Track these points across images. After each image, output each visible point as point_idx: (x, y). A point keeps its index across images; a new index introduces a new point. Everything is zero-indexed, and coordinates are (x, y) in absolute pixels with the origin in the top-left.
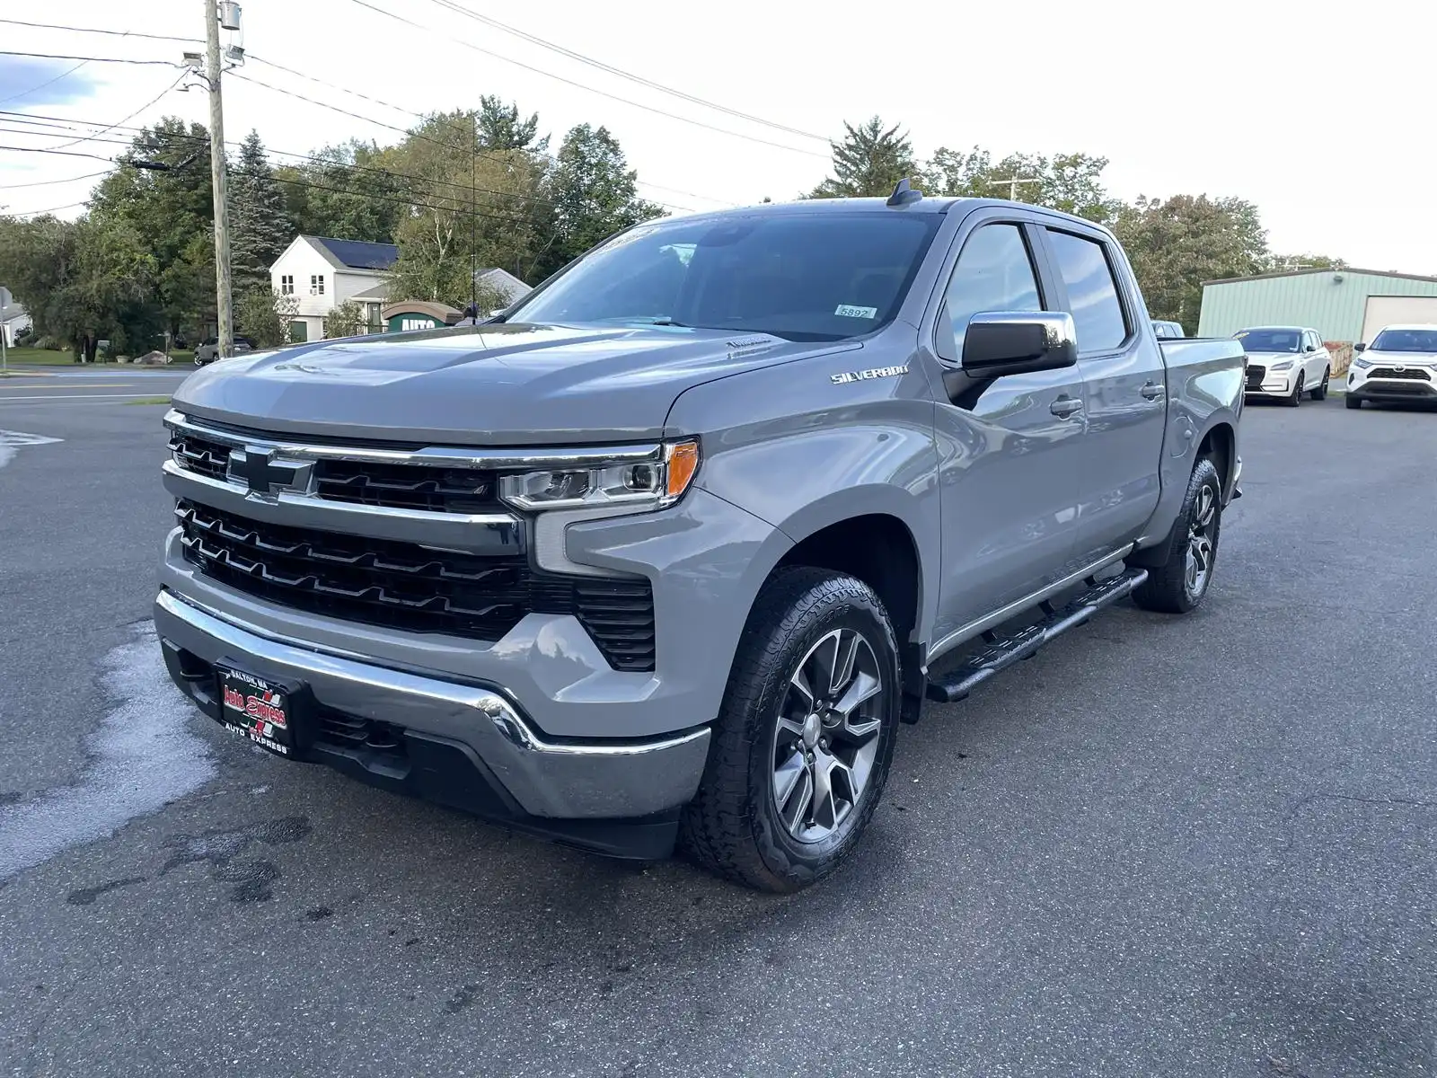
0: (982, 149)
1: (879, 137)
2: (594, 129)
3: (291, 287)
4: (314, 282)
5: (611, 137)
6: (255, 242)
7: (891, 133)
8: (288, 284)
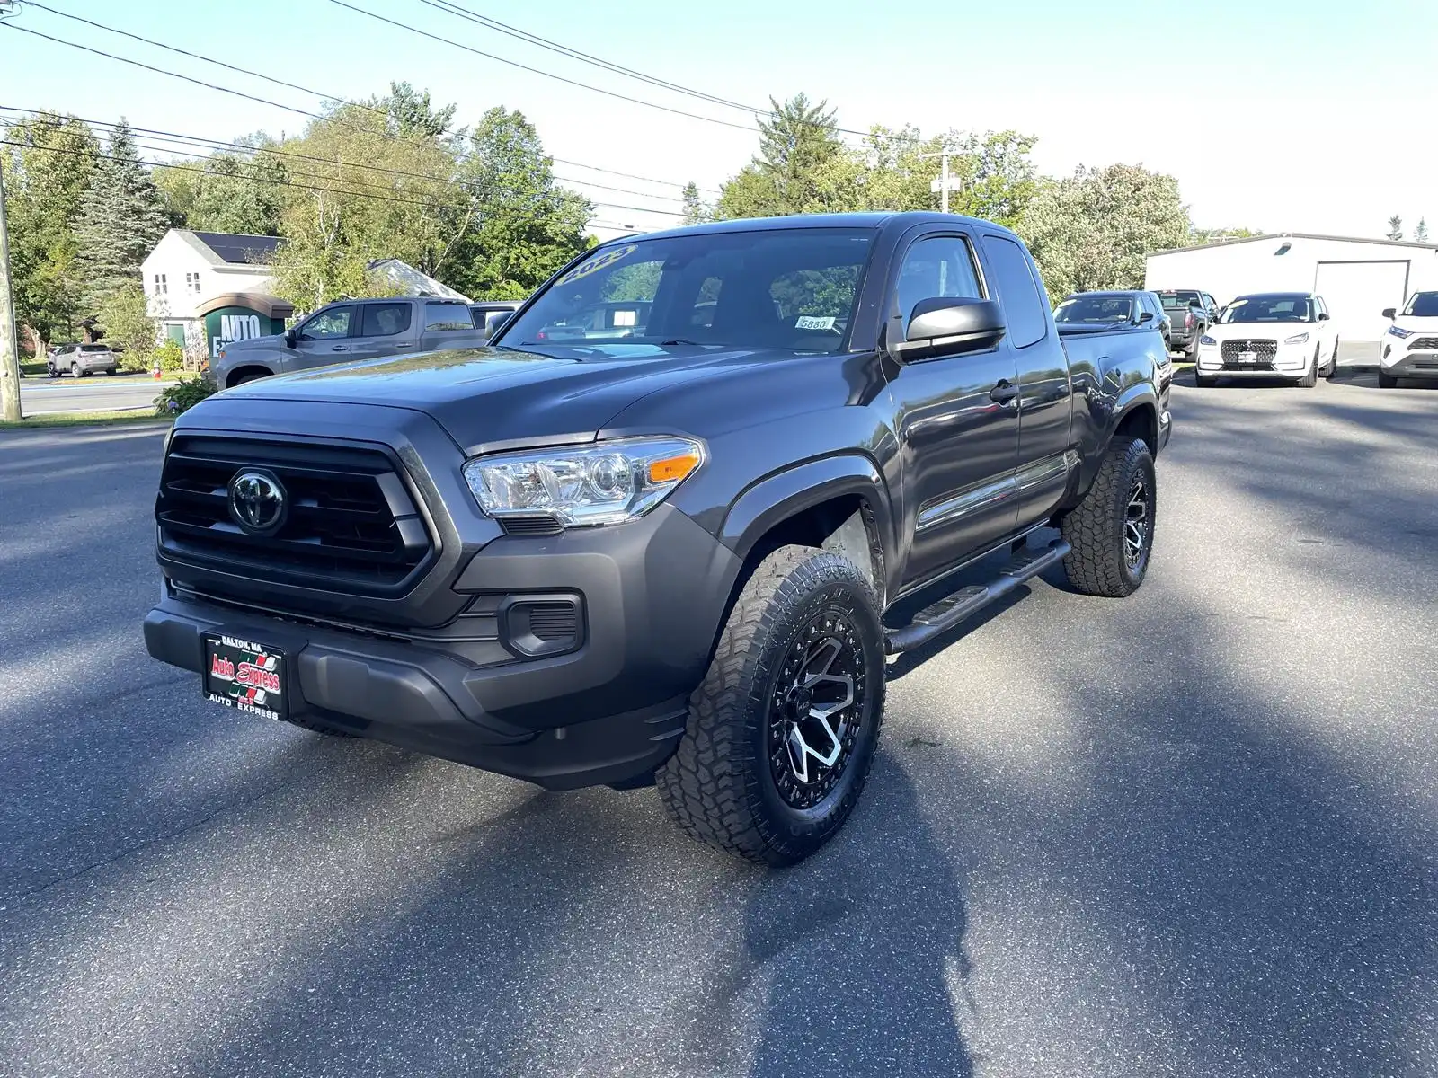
0: (913, 126)
1: (805, 115)
2: (510, 113)
3: (165, 287)
4: (189, 280)
5: (527, 121)
6: (125, 238)
7: (819, 109)
8: (161, 283)
